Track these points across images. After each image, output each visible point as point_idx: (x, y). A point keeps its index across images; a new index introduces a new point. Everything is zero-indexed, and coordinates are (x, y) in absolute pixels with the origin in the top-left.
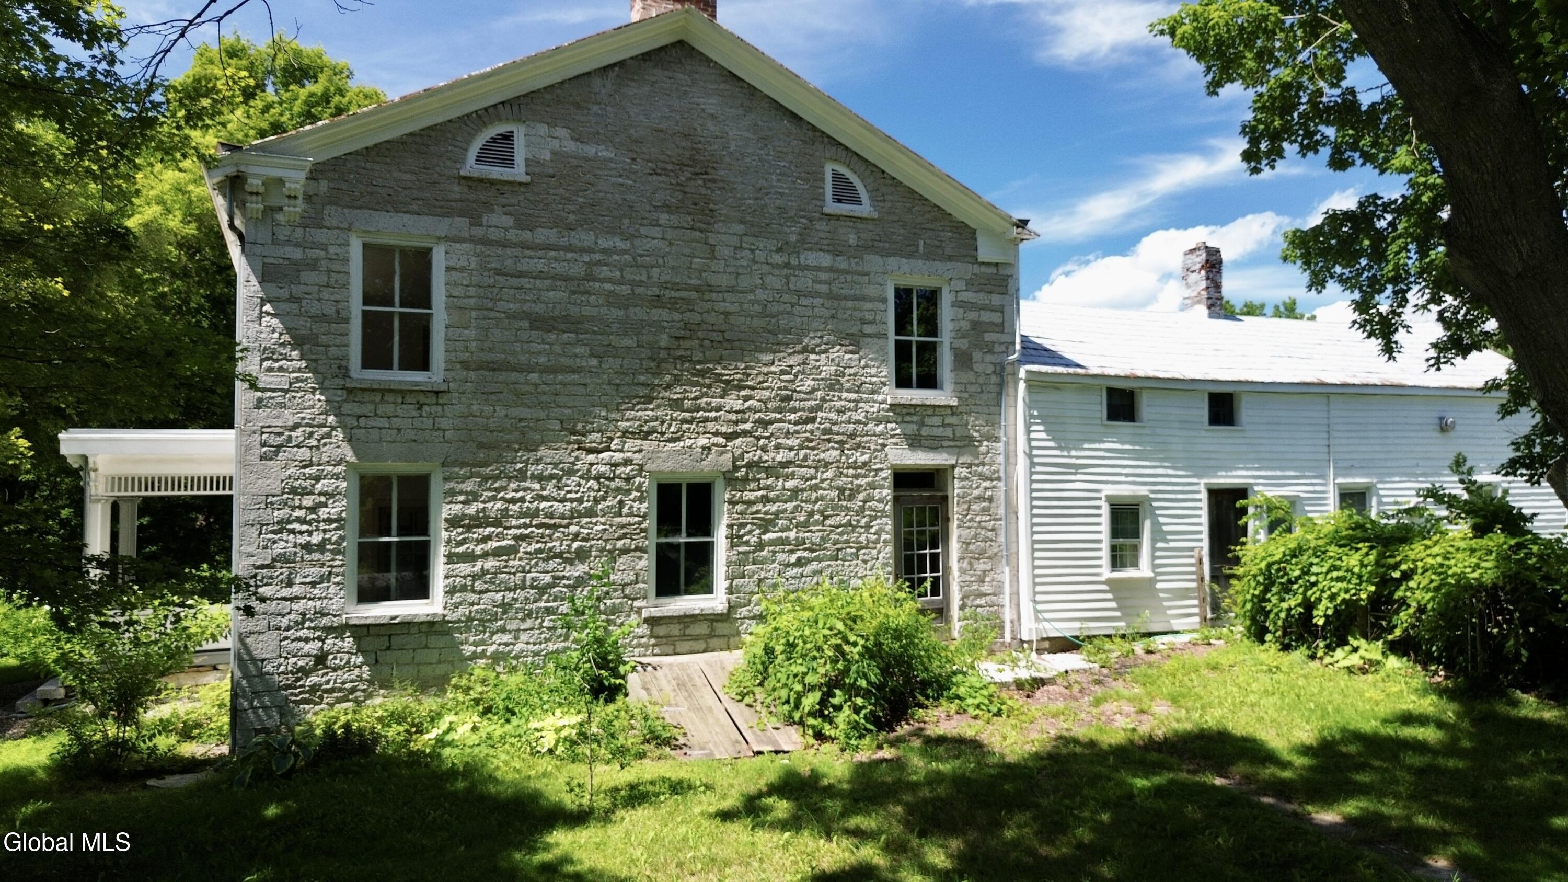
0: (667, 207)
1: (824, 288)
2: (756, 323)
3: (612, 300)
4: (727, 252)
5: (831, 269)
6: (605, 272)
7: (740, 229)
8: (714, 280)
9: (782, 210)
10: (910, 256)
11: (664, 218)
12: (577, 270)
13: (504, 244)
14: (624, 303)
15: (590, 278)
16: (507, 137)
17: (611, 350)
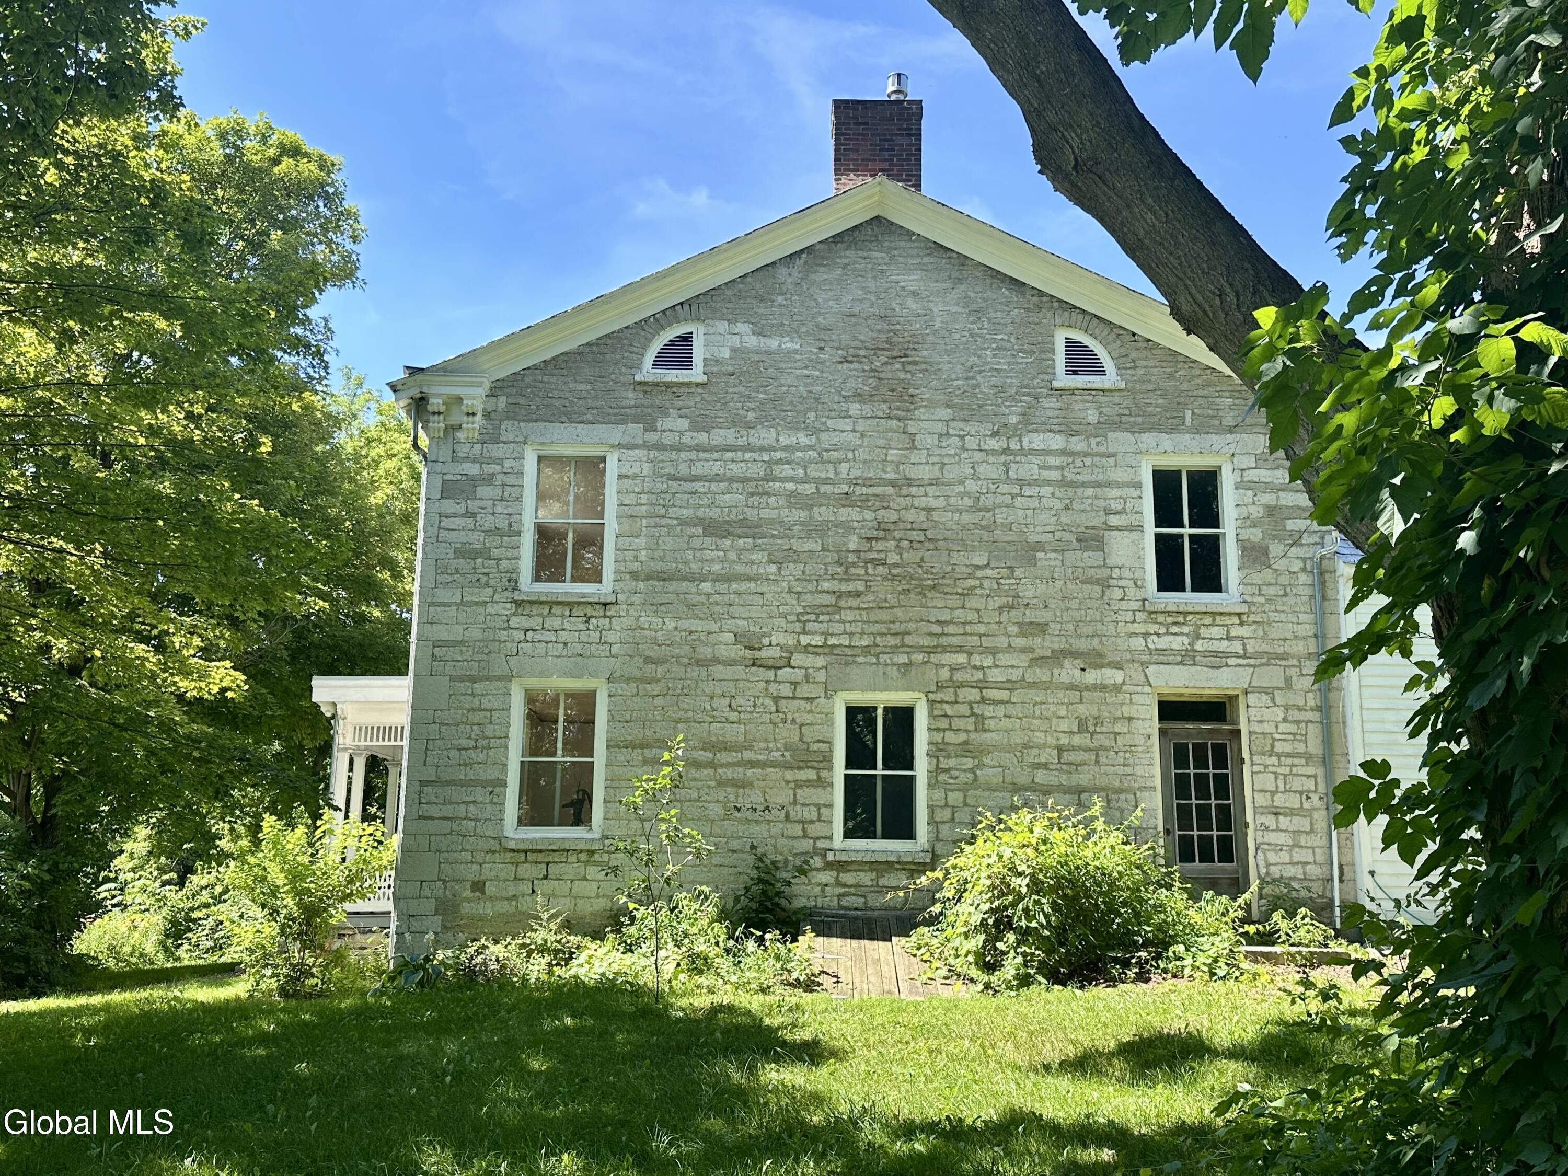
0: (858, 396)
1: (1054, 475)
2: (966, 518)
4: (931, 441)
5: (1064, 452)
6: (787, 470)
7: (946, 413)
8: (914, 473)
9: (1000, 389)
10: (1172, 430)
11: (855, 408)
12: (756, 470)
13: (679, 448)
14: (807, 503)
15: (769, 478)
16: (686, 339)
17: (792, 555)
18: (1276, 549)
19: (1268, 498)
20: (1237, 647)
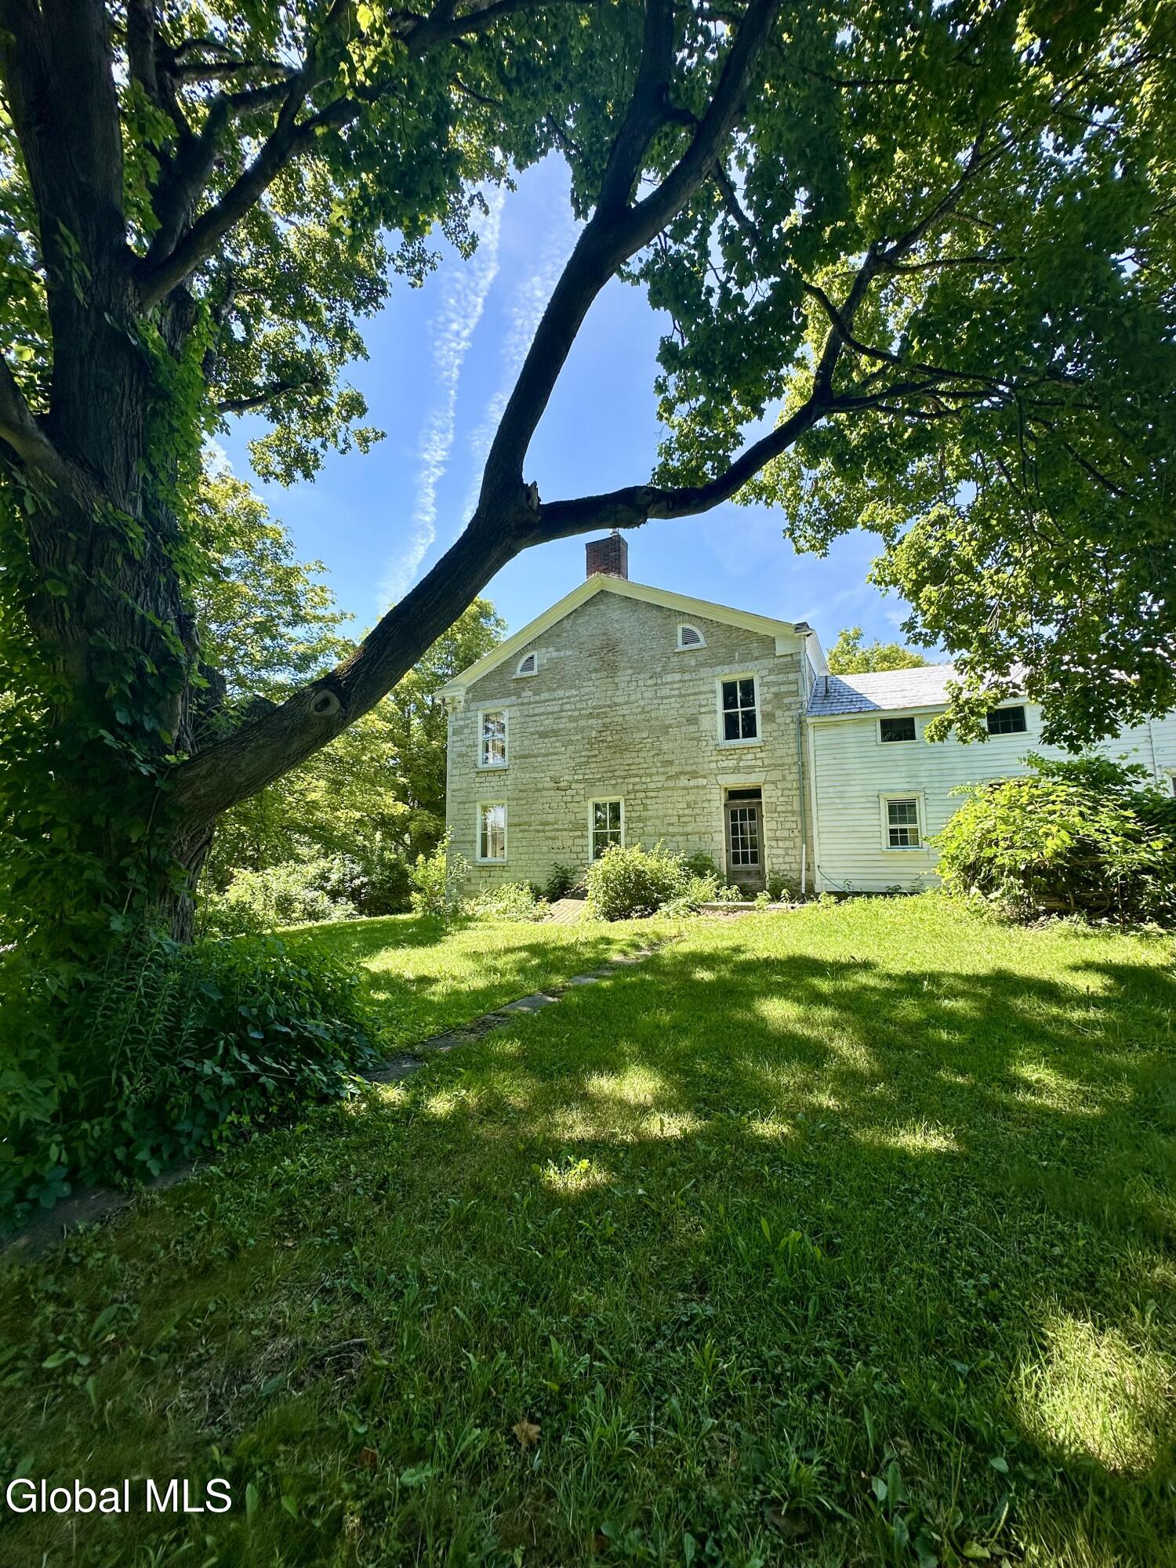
0: (596, 670)
1: (676, 692)
2: (639, 717)
3: (572, 719)
4: (624, 685)
5: (681, 681)
6: (568, 707)
7: (630, 671)
8: (617, 700)
9: (653, 657)
10: (730, 663)
11: (594, 676)
12: (557, 708)
13: (529, 704)
14: (576, 719)
15: (562, 711)
16: (532, 658)
17: (571, 742)
18: (779, 713)
19: (774, 689)
20: (759, 763)
